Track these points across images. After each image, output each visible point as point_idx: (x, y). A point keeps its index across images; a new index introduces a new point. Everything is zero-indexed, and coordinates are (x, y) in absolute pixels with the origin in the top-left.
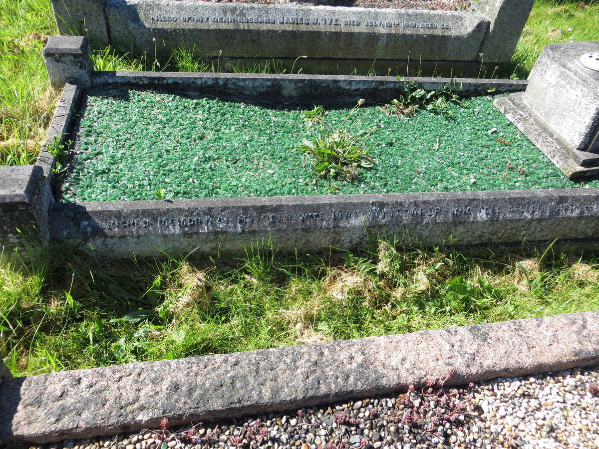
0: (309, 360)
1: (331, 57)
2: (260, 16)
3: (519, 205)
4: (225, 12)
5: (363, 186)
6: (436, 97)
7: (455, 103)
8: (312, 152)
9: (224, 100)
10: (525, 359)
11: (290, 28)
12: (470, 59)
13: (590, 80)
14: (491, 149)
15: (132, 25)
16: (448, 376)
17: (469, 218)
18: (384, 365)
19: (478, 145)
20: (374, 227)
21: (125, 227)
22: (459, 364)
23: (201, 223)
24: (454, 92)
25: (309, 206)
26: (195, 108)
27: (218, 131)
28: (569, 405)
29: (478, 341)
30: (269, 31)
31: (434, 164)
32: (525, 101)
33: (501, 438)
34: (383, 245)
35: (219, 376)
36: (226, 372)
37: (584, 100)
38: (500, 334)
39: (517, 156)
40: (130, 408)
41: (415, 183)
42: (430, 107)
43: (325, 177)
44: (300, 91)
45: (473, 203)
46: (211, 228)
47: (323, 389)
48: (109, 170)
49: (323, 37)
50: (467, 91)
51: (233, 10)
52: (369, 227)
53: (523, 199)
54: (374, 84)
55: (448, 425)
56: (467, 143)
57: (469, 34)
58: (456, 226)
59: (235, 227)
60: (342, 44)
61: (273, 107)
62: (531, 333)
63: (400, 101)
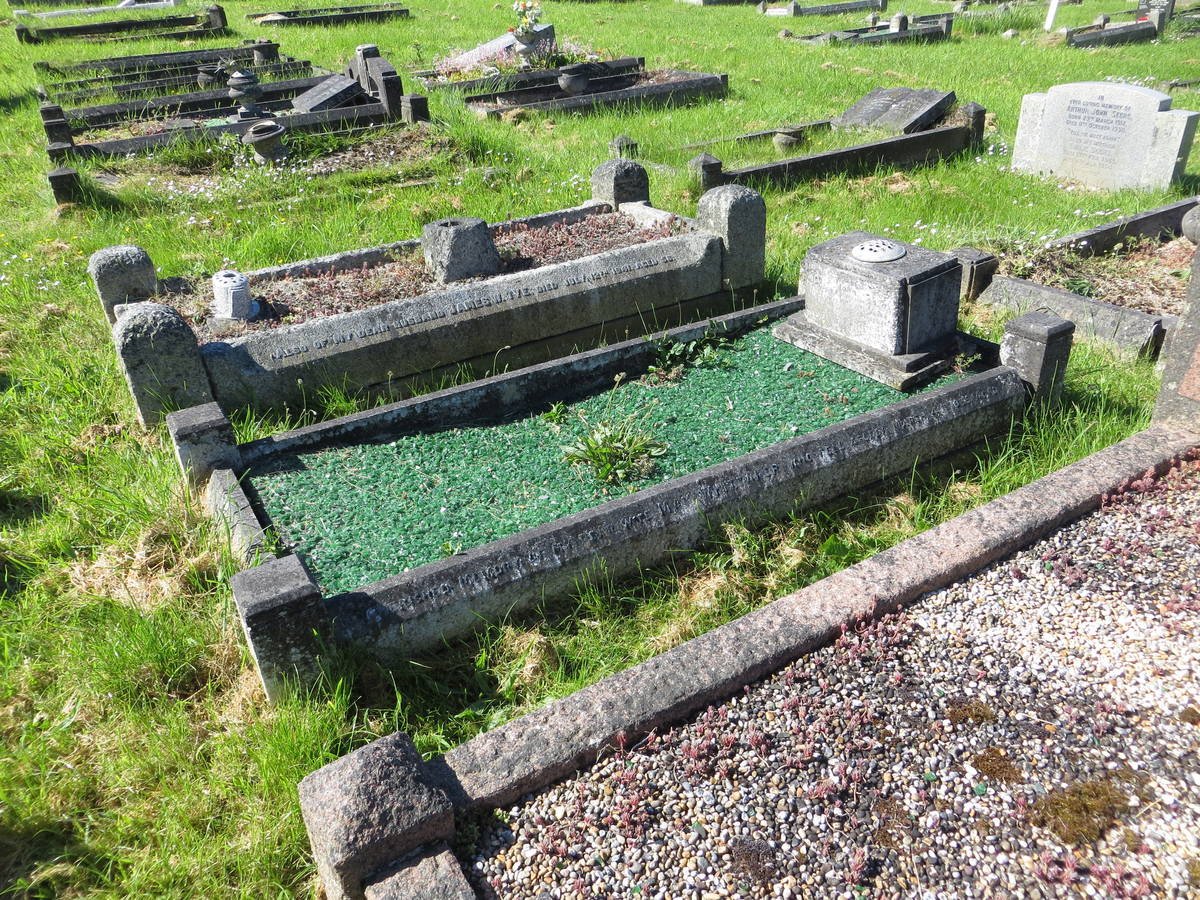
0: (728, 639)
1: (533, 339)
2: (422, 313)
3: (860, 433)
4: (372, 320)
5: (666, 477)
6: (699, 348)
7: (725, 348)
8: (581, 460)
9: (431, 433)
10: (939, 566)
11: (468, 316)
12: (714, 290)
13: (874, 274)
14: (797, 387)
15: (247, 374)
16: (874, 605)
17: (812, 466)
18: (806, 617)
19: (779, 388)
20: (711, 510)
21: (422, 601)
22: (878, 590)
23: (511, 568)
24: (719, 335)
25: (628, 508)
26: (399, 453)
27: (444, 471)
28: (1001, 595)
29: (887, 566)
30: (441, 328)
31: (739, 426)
32: (810, 321)
33: (951, 642)
34: (729, 529)
35: (647, 681)
36: (653, 677)
37: (877, 298)
38: (904, 553)
39: (832, 386)
40: (576, 738)
41: (728, 454)
42: (698, 362)
43: (614, 482)
44: (524, 391)
45: (809, 446)
46: (524, 571)
47: (759, 657)
48: (348, 553)
49: (516, 317)
50: (734, 329)
51: (383, 315)
52: (706, 512)
53: (862, 425)
54: (616, 354)
55: (896, 649)
56: (765, 390)
57: (701, 260)
58: (801, 481)
59: (553, 560)
60: (543, 319)
61: (497, 424)
62: (934, 543)
63: (657, 366)
